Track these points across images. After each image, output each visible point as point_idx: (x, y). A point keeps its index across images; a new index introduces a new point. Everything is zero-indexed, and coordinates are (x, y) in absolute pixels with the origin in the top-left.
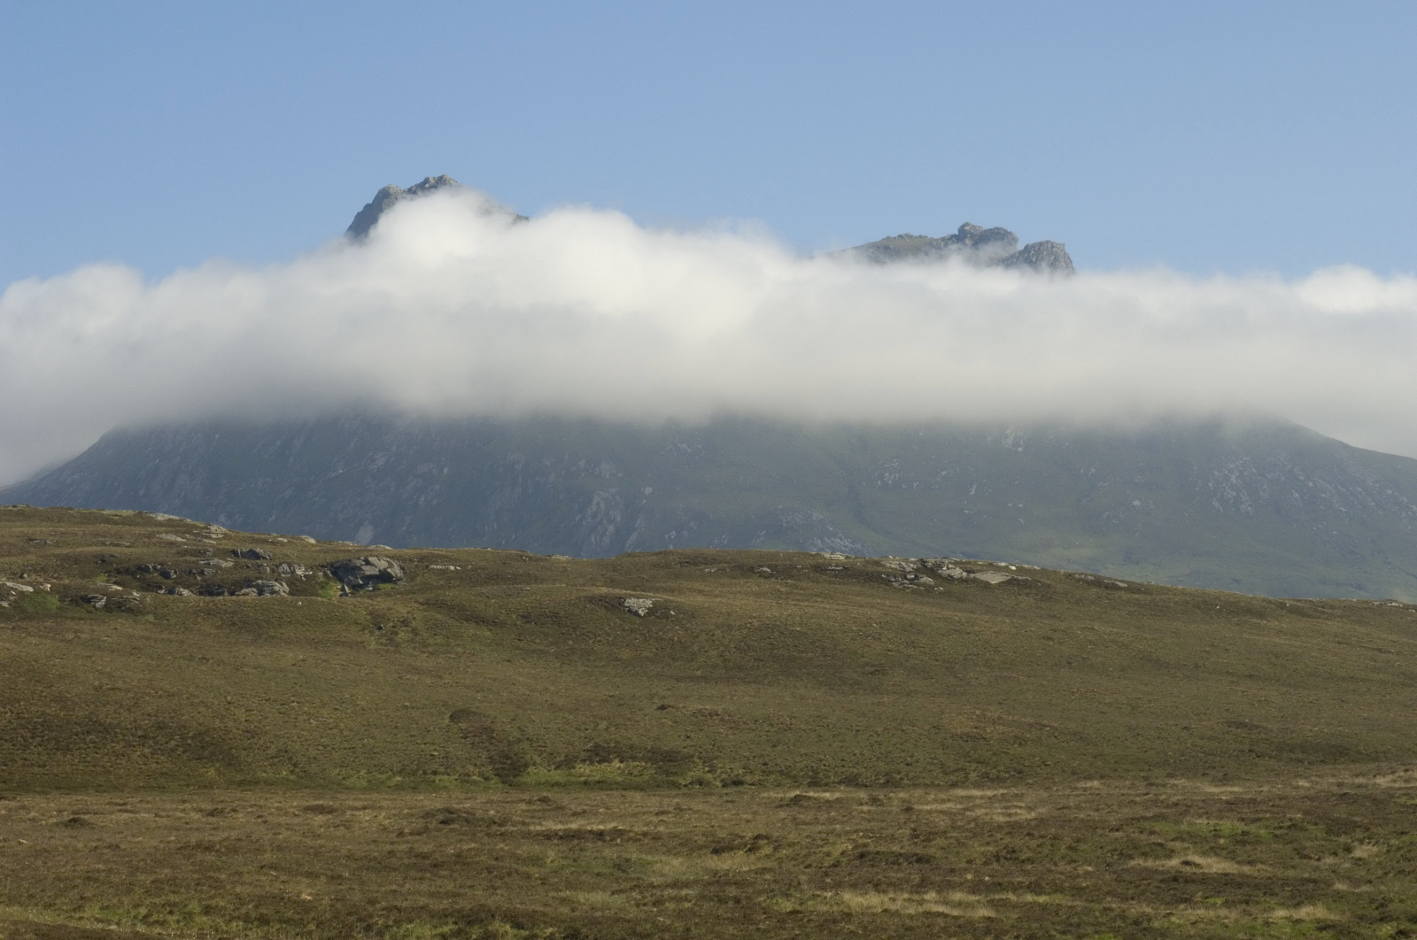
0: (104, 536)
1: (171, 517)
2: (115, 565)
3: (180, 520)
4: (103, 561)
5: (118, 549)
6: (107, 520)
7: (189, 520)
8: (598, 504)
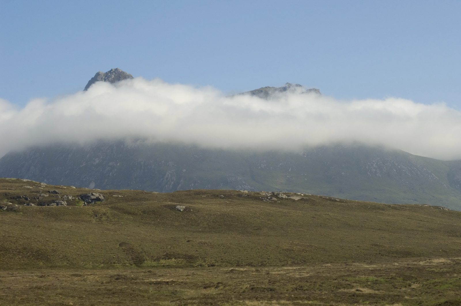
0: (6, 187)
1: (28, 180)
2: (10, 196)
3: (31, 181)
4: (6, 195)
5: (11, 191)
6: (8, 181)
7: (34, 181)
8: (168, 175)
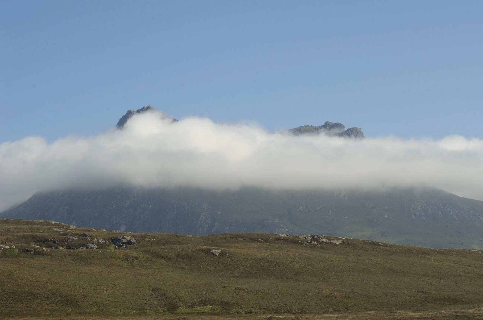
0: (34, 229)
1: (57, 222)
2: (37, 239)
3: (60, 224)
4: (33, 238)
5: (38, 233)
6: (35, 224)
7: (63, 224)
8: (202, 217)
